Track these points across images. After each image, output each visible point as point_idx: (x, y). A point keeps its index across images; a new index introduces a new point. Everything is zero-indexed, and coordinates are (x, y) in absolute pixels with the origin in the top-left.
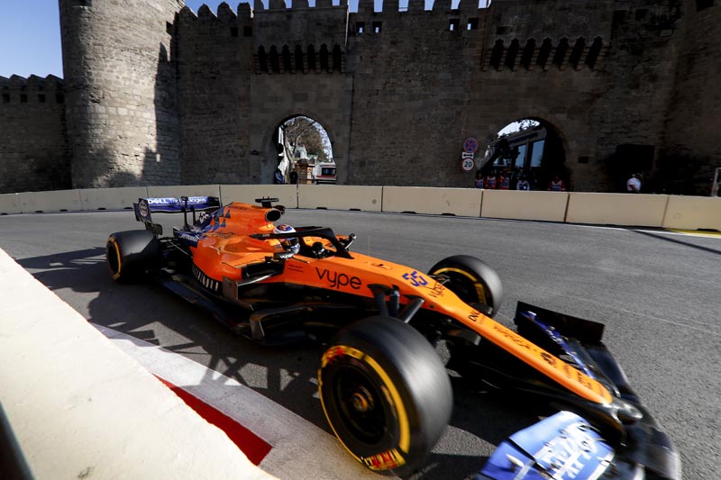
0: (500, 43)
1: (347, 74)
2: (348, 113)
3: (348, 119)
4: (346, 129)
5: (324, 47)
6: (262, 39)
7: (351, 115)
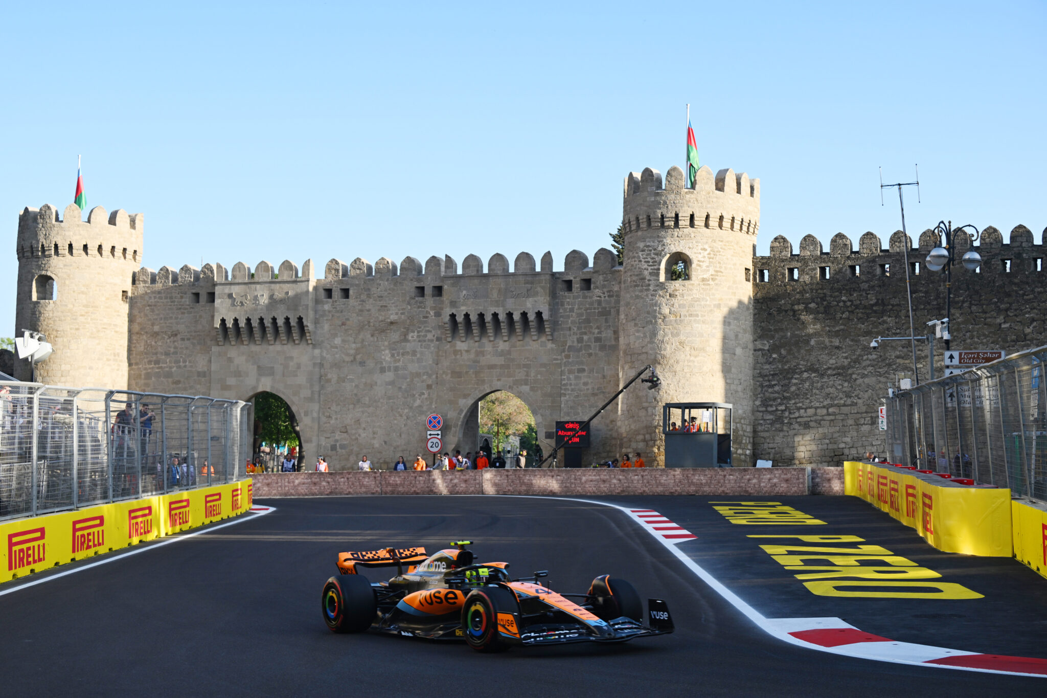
0: (453, 316)
1: (314, 346)
2: (316, 388)
3: (316, 396)
4: (315, 407)
5: (287, 319)
6: (224, 310)
7: (319, 392)
